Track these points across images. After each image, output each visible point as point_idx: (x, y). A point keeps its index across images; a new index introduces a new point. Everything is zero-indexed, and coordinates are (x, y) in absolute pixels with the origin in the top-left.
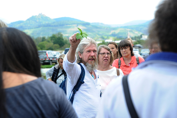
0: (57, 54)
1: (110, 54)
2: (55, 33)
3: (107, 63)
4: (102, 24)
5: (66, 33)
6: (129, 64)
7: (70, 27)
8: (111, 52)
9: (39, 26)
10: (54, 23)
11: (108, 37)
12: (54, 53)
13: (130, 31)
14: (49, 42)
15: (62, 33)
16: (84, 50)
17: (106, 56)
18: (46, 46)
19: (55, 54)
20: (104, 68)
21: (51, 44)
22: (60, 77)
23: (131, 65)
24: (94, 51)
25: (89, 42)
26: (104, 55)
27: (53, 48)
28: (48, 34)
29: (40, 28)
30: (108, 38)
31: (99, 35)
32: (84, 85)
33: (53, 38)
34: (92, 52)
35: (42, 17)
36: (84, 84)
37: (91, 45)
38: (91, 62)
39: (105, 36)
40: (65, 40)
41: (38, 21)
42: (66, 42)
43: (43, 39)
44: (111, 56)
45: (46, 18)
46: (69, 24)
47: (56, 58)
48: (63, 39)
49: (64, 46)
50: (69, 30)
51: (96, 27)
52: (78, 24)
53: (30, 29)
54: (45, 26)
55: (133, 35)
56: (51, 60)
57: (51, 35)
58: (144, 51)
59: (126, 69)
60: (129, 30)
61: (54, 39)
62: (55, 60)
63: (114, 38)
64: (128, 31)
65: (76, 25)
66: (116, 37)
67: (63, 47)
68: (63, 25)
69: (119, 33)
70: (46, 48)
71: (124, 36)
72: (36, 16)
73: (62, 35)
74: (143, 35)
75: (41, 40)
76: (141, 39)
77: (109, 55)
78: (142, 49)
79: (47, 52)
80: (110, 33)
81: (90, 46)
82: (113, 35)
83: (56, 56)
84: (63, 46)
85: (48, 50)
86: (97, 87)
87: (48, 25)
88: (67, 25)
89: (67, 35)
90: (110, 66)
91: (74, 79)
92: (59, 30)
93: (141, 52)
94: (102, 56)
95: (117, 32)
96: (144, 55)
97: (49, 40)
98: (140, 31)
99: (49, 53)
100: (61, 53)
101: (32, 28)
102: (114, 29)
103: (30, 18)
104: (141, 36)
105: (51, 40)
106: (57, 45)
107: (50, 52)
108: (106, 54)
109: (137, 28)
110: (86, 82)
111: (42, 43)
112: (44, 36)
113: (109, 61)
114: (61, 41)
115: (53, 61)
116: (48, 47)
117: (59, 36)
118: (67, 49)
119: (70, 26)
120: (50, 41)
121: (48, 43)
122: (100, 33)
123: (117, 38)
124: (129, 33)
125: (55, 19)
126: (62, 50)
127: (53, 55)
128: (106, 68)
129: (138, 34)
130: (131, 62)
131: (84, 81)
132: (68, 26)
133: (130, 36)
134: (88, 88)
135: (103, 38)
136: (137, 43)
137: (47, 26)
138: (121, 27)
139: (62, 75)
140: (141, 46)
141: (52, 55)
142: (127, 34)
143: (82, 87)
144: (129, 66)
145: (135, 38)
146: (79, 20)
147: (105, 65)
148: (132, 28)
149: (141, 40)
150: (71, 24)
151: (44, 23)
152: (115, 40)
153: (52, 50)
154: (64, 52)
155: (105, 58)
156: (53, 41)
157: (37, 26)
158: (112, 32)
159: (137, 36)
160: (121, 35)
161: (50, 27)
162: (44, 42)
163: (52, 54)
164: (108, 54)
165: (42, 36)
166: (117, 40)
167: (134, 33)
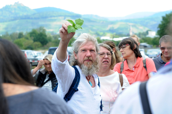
0: (39, 55)
1: (111, 54)
2: (35, 27)
3: (107, 67)
4: (96, 16)
5: (50, 28)
6: (134, 68)
7: (55, 20)
8: (111, 52)
9: (15, 19)
10: (34, 14)
11: (104, 33)
12: (34, 54)
13: (133, 26)
14: (27, 39)
15: (45, 28)
16: (78, 49)
17: (106, 56)
18: (23, 44)
19: (36, 55)
20: (103, 73)
21: (31, 41)
22: (46, 84)
23: (136, 68)
24: (91, 50)
25: (84, 40)
26: (103, 56)
27: (34, 47)
28: (26, 29)
29: (17, 21)
30: (104, 35)
31: (93, 30)
32: (78, 94)
33: (33, 33)
34: (88, 51)
35: (19, 7)
36: (78, 92)
37: (87, 42)
38: (87, 64)
39: (101, 32)
40: (48, 36)
41: (13, 11)
42: (50, 40)
43: (20, 35)
44: (112, 57)
45: (25, 9)
46: (54, 17)
47: (37, 60)
48: (46, 36)
49: (48, 44)
50: (54, 24)
51: (89, 21)
52: (65, 16)
53: (3, 22)
54: (22, 18)
55: (136, 31)
56: (31, 63)
57: (30, 30)
58: (151, 52)
59: (129, 74)
60: (131, 24)
61: (34, 35)
62: (36, 63)
63: (112, 34)
64: (130, 26)
65: (63, 17)
66: (115, 33)
67: (45, 46)
68: (46, 17)
69: (119, 28)
70: (24, 47)
71: (125, 32)
72: (11, 5)
73: (44, 30)
74: (150, 31)
75: (17, 37)
76: (147, 36)
77: (110, 56)
78: (149, 49)
79: (26, 52)
80: (108, 29)
81: (86, 44)
82: (111, 31)
83: (37, 58)
84: (46, 44)
85: (26, 49)
86: (95, 97)
87: (27, 18)
88: (51, 17)
89: (51, 30)
90: (111, 70)
91: (66, 85)
92: (41, 23)
93: (148, 53)
94: (101, 57)
95: (116, 27)
96: (151, 56)
97: (28, 36)
98: (145, 26)
99: (28, 53)
100: (44, 53)
101: (6, 21)
102: (112, 23)
103: (3, 8)
104: (147, 33)
105: (31, 36)
106: (38, 43)
107: (30, 52)
108: (106, 55)
109: (143, 22)
110: (81, 89)
111: (19, 40)
112: (21, 31)
113: (110, 63)
114: (43, 38)
115: (33, 64)
116: (27, 46)
117: (41, 31)
118: (52, 48)
119: (55, 18)
120: (29, 38)
121: (27, 41)
122: (94, 28)
123: (116, 35)
124: (131, 28)
125: (35, 10)
126: (44, 49)
127: (34, 55)
128: (105, 72)
129: (143, 29)
130: (136, 65)
131: (78, 88)
132: (53, 18)
133: (133, 33)
134: (83, 97)
135: (98, 34)
136: (143, 41)
137: (25, 18)
138: (121, 21)
139: (49, 82)
140: (147, 45)
141: (32, 56)
142: (129, 29)
143: (75, 96)
144: (134, 70)
145: (139, 35)
146: (68, 11)
147: (105, 68)
148: (136, 22)
149: (147, 38)
150: (57, 16)
151: (21, 14)
152: (113, 37)
153: (32, 49)
154: (47, 52)
155: (104, 60)
156: (33, 38)
157: (13, 18)
158: (110, 27)
159: (142, 32)
160: (121, 31)
161: (29, 20)
162: (21, 39)
163: (32, 54)
164: (108, 54)
165: (18, 32)
166: (116, 37)
167: (138, 28)
